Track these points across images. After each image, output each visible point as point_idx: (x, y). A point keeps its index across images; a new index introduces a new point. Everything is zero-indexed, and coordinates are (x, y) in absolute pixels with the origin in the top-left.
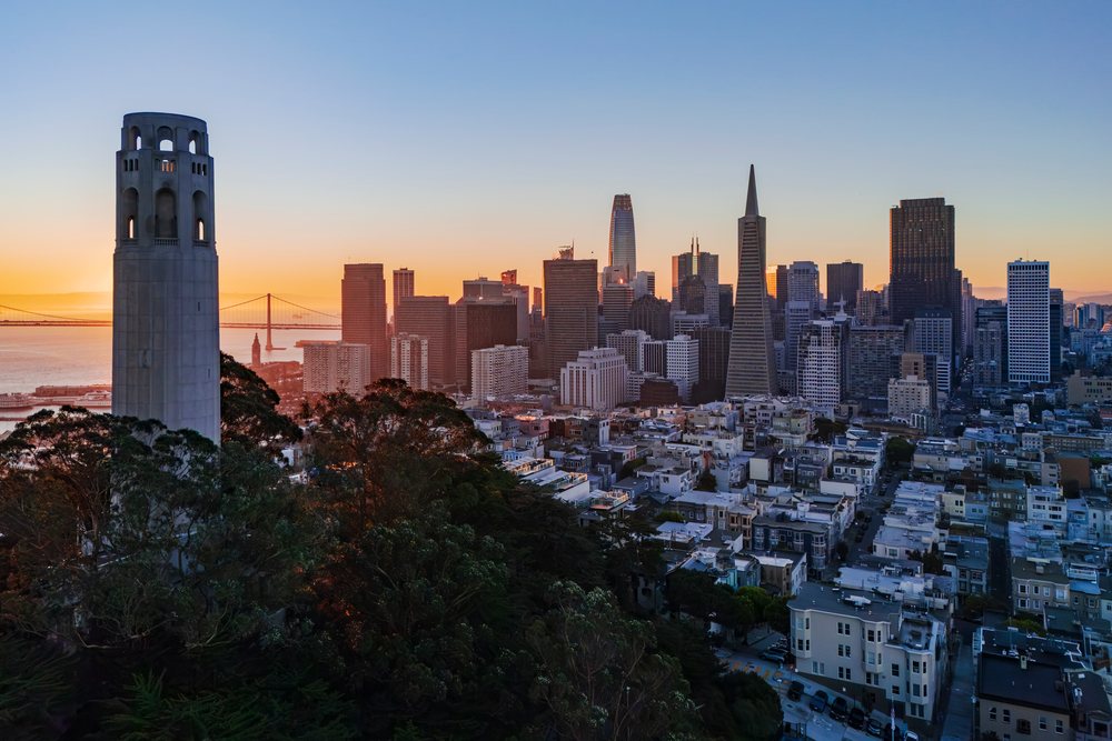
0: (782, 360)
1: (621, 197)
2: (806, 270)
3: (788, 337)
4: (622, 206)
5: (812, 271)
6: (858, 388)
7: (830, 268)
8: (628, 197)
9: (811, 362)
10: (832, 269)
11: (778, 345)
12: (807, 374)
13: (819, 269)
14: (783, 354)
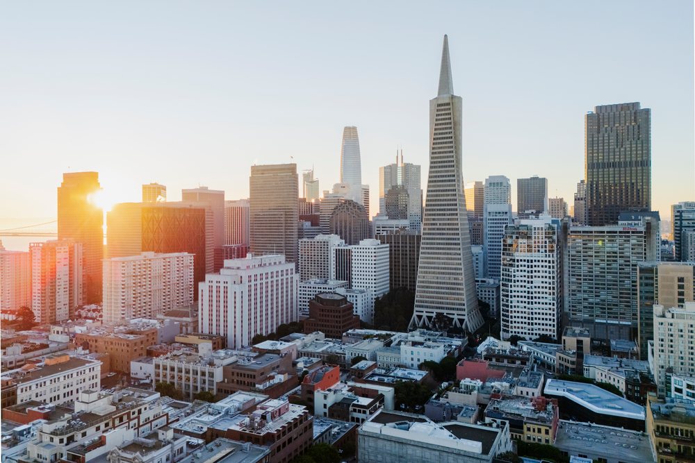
0: (481, 265)
1: (350, 128)
2: (498, 184)
3: (486, 242)
4: (351, 135)
5: (505, 184)
6: (579, 307)
7: (520, 182)
8: (354, 128)
9: (518, 274)
10: (522, 184)
11: (476, 250)
12: (515, 288)
13: (511, 183)
14: (481, 259)
